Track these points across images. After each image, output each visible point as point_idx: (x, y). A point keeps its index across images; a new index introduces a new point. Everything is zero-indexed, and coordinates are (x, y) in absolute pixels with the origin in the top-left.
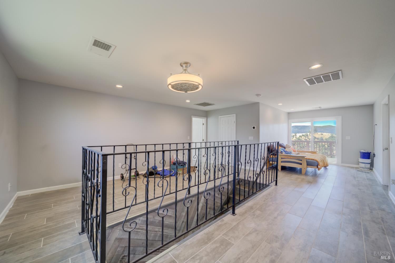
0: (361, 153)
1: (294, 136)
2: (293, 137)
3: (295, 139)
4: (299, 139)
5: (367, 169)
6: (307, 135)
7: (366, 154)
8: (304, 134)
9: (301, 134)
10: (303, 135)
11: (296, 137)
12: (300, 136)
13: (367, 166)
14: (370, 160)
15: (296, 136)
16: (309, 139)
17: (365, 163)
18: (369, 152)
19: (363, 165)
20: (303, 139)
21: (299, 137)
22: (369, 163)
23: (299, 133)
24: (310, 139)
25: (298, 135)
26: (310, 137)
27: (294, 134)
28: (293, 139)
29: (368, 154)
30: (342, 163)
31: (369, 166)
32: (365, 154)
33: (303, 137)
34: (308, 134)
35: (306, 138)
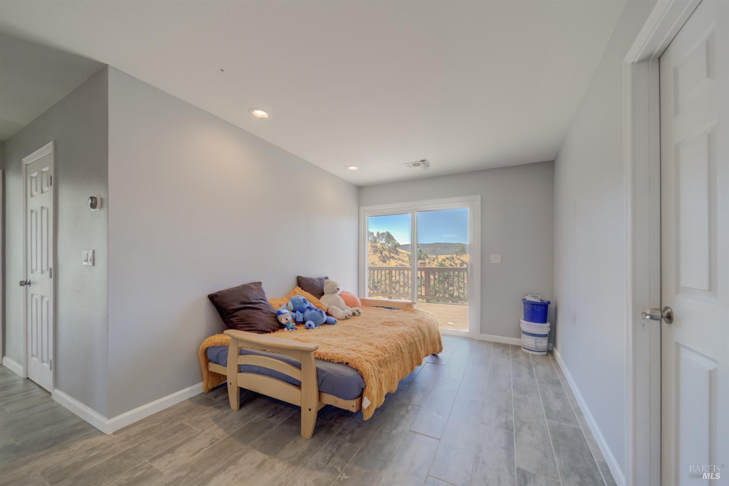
0: (526, 303)
1: (434, 259)
2: (434, 261)
3: (436, 264)
4: (442, 265)
5: (541, 353)
6: (453, 258)
7: (539, 307)
8: (448, 256)
9: (444, 257)
10: (447, 258)
11: (437, 261)
12: (444, 260)
13: (541, 342)
14: (548, 325)
15: (437, 259)
16: (455, 263)
17: (534, 335)
18: (546, 300)
19: (530, 342)
20: (447, 264)
21: (441, 260)
22: (545, 336)
23: (441, 254)
24: (456, 265)
25: (441, 257)
26: (457, 261)
27: (434, 256)
28: (433, 264)
29: (543, 308)
30: (481, 332)
31: (543, 343)
32: (535, 307)
33: (447, 260)
34: (455, 256)
35: (452, 263)
